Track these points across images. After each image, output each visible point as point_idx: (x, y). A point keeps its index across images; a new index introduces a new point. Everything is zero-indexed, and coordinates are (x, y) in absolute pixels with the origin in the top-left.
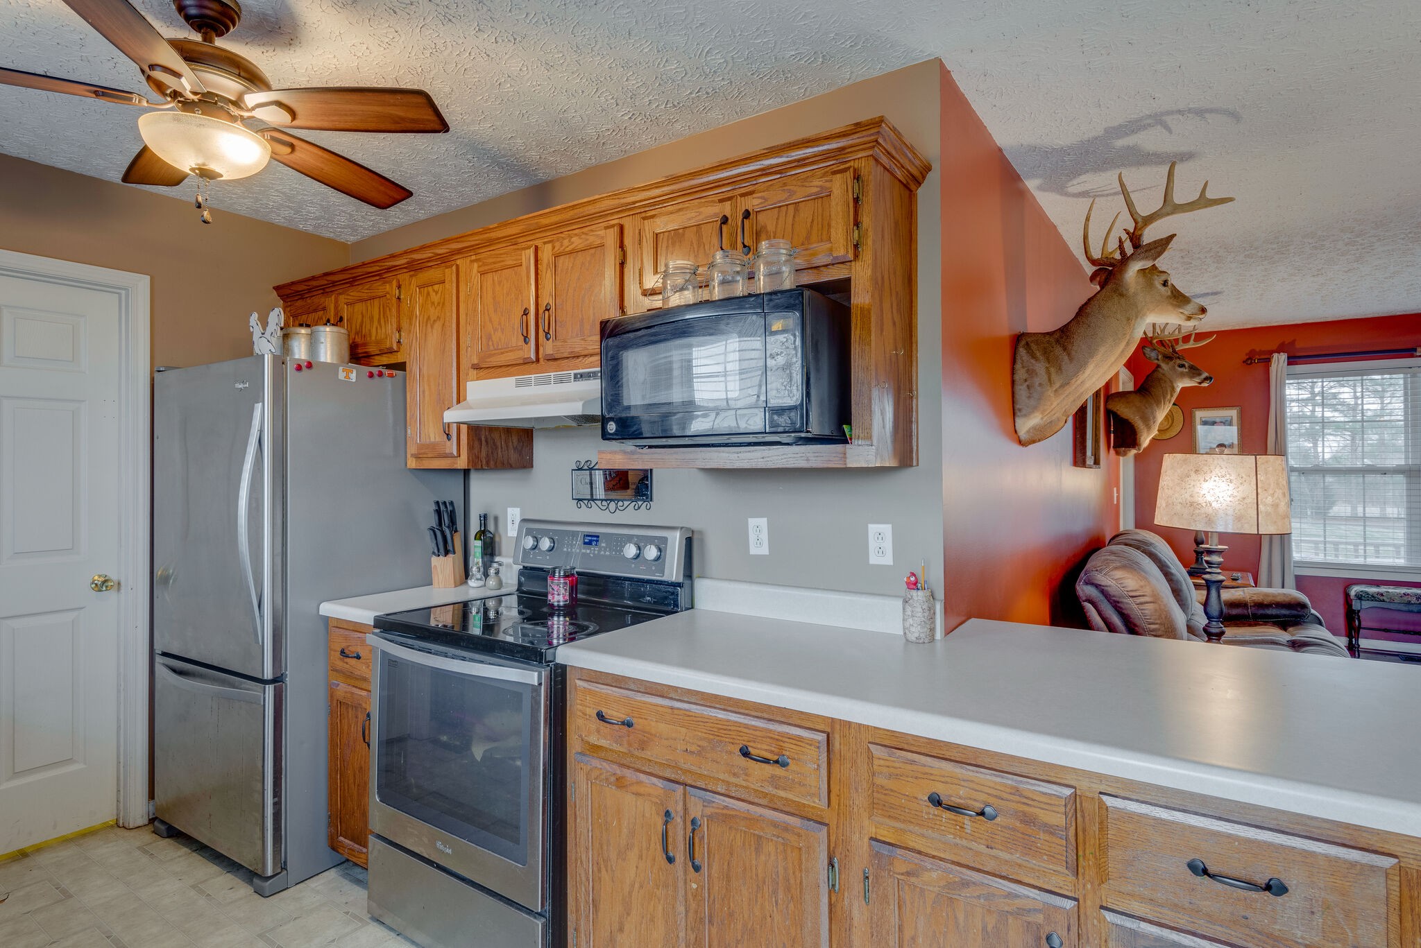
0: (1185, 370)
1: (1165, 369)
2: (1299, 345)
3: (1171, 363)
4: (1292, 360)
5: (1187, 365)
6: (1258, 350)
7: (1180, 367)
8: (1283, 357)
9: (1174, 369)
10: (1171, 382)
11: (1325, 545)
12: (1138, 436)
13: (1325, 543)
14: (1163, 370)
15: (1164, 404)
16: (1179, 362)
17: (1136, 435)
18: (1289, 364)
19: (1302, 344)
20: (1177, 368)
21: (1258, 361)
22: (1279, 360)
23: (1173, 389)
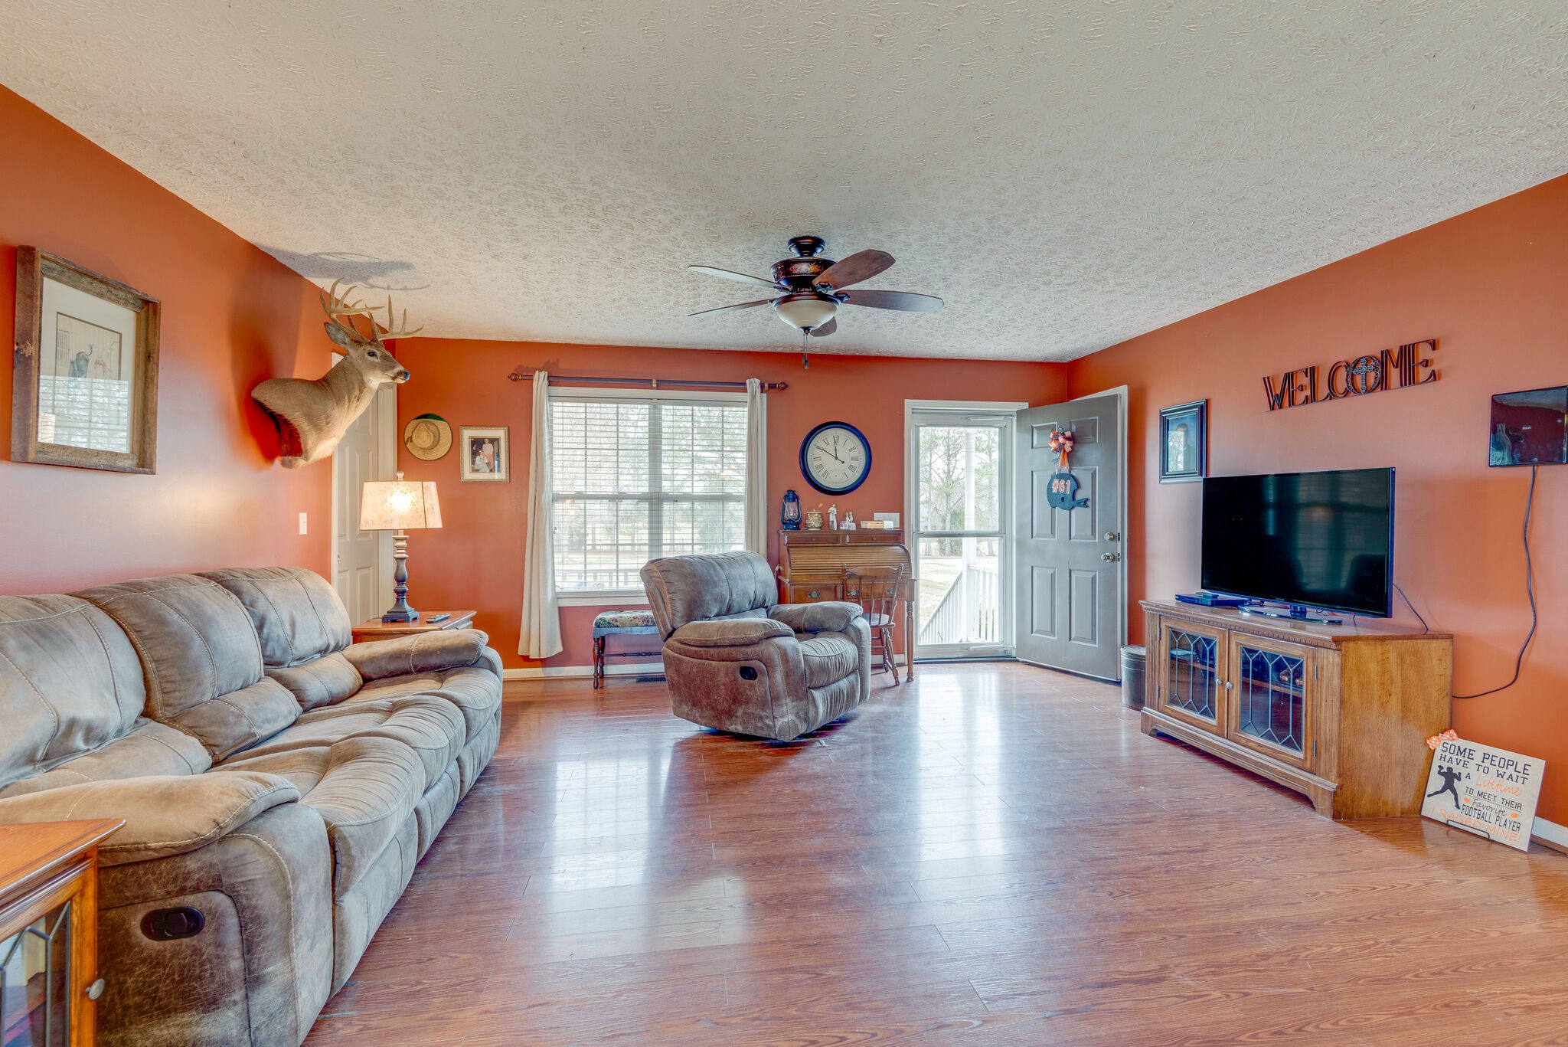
0: (376, 360)
1: (354, 357)
2: (562, 365)
3: (361, 349)
4: (552, 381)
5: (378, 353)
6: (525, 366)
7: (369, 355)
8: (544, 374)
9: (364, 357)
10: (360, 374)
11: (585, 573)
12: (302, 441)
13: (585, 572)
14: (352, 357)
15: (349, 401)
16: (369, 348)
17: (299, 437)
18: (550, 384)
19: (566, 365)
20: (367, 356)
21: (521, 378)
22: (540, 379)
23: (362, 386)
